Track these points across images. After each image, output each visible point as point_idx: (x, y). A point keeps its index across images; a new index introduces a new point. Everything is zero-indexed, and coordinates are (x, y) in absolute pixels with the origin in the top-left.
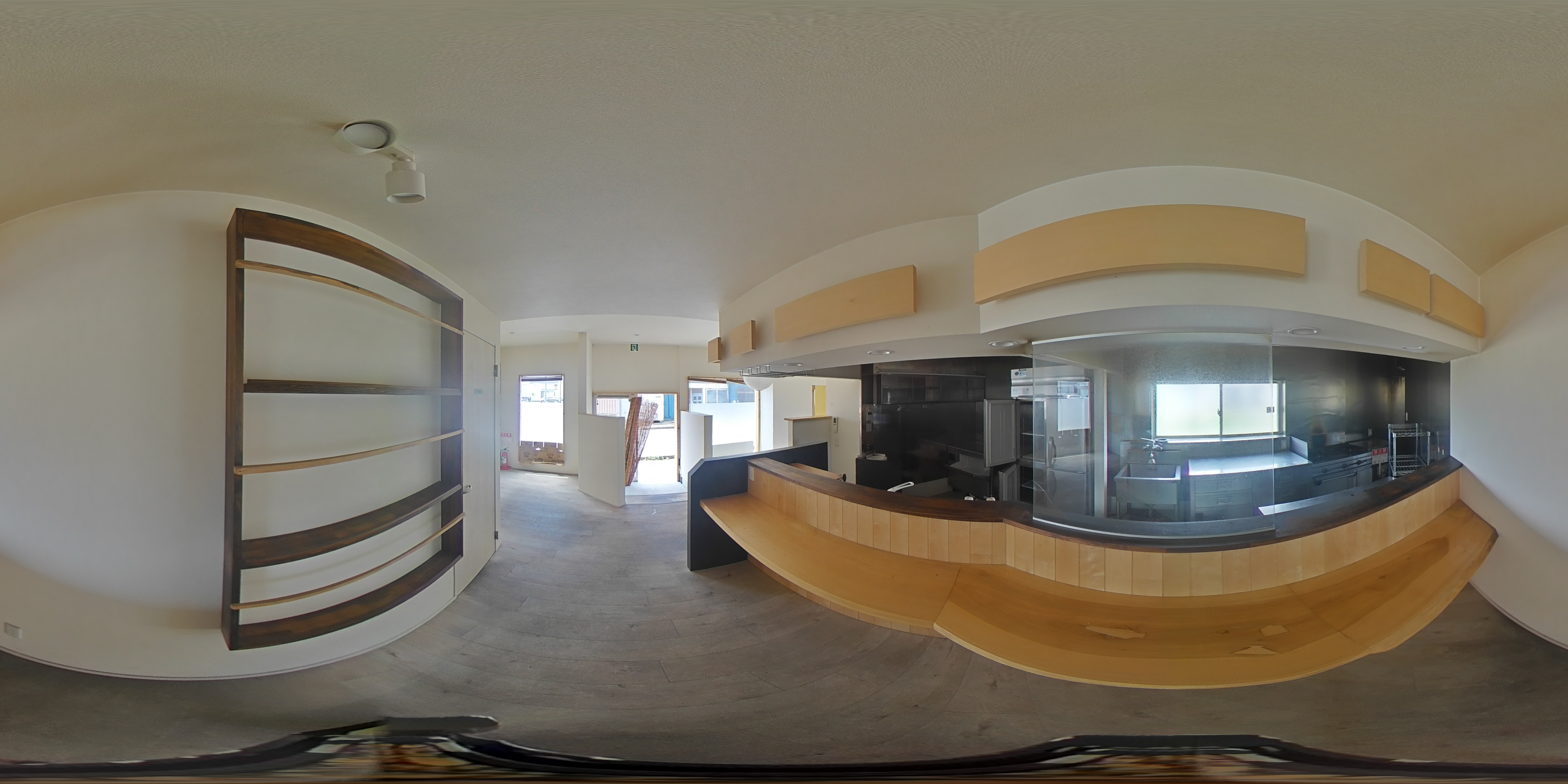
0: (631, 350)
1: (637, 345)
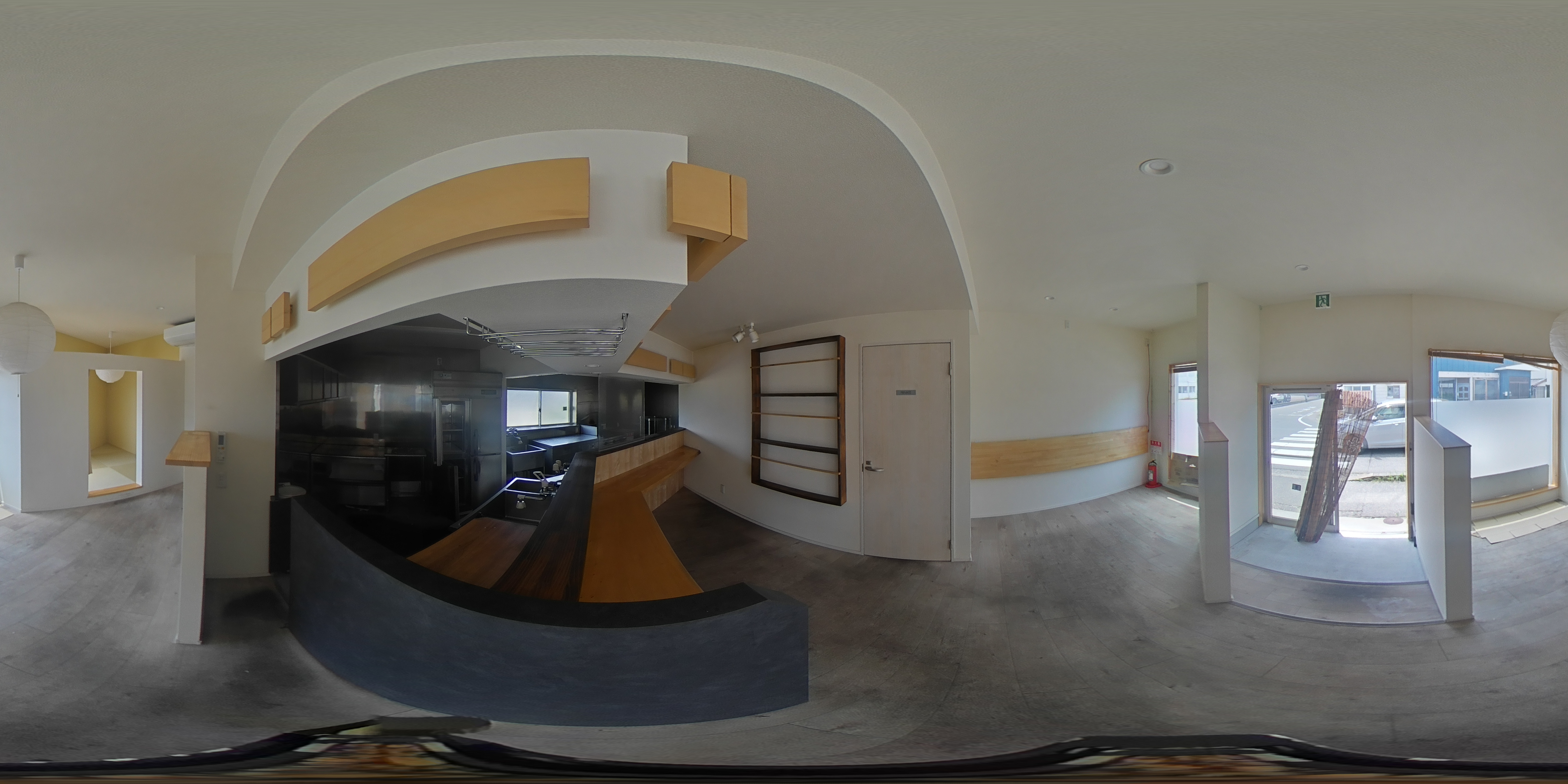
0: (1318, 306)
1: (1328, 296)
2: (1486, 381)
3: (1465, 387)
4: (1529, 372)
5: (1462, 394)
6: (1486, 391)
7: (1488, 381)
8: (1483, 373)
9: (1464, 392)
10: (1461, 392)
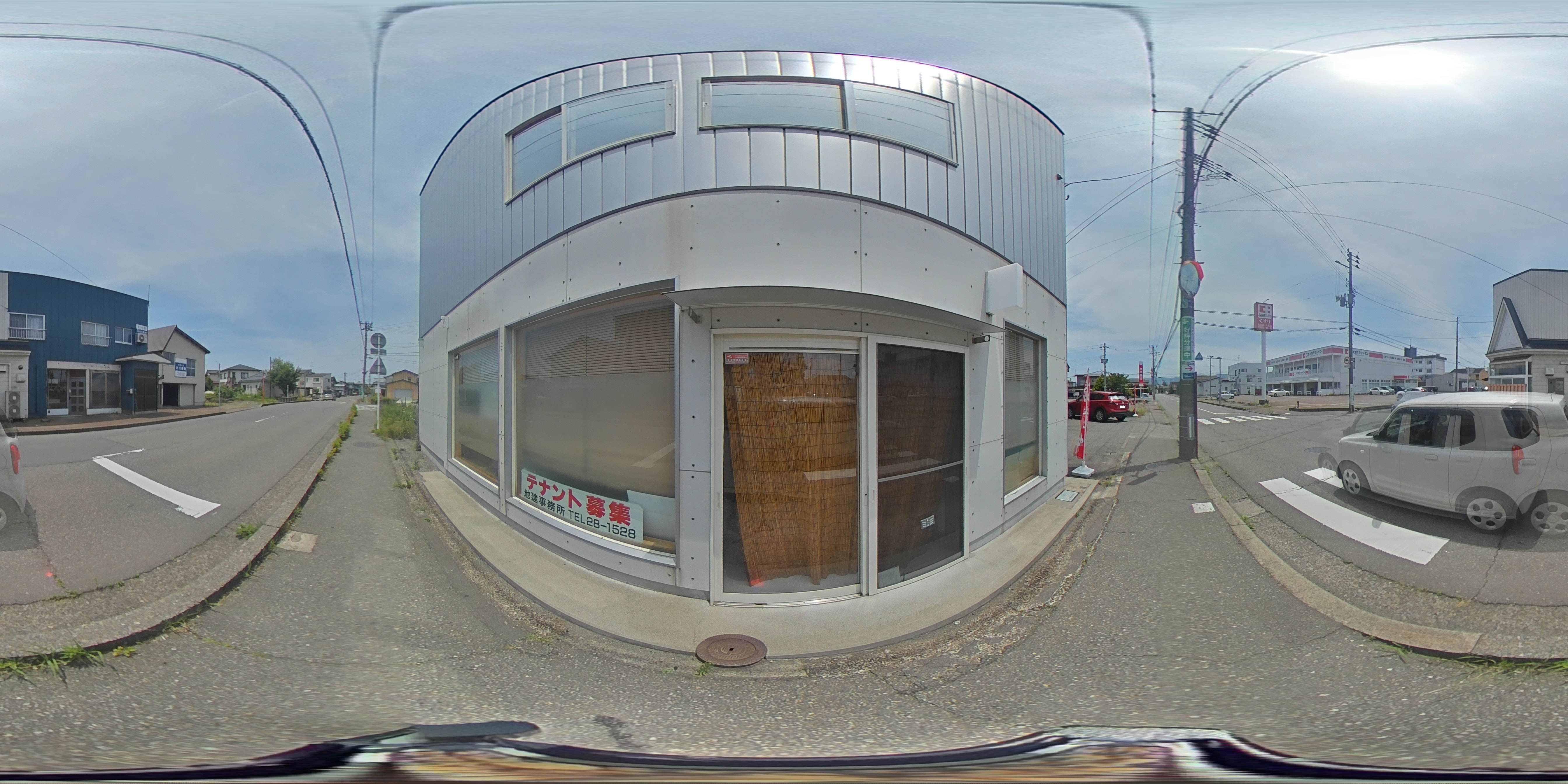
2: (106, 375)
3: (80, 382)
4: (157, 364)
5: (75, 390)
6: (106, 387)
7: (107, 374)
8: (102, 365)
9: (78, 388)
10: (74, 388)
